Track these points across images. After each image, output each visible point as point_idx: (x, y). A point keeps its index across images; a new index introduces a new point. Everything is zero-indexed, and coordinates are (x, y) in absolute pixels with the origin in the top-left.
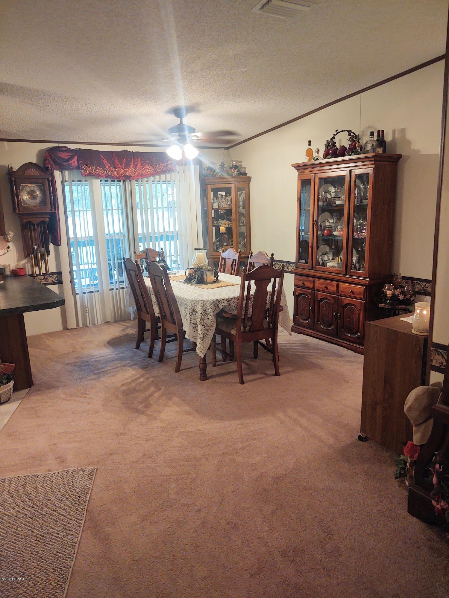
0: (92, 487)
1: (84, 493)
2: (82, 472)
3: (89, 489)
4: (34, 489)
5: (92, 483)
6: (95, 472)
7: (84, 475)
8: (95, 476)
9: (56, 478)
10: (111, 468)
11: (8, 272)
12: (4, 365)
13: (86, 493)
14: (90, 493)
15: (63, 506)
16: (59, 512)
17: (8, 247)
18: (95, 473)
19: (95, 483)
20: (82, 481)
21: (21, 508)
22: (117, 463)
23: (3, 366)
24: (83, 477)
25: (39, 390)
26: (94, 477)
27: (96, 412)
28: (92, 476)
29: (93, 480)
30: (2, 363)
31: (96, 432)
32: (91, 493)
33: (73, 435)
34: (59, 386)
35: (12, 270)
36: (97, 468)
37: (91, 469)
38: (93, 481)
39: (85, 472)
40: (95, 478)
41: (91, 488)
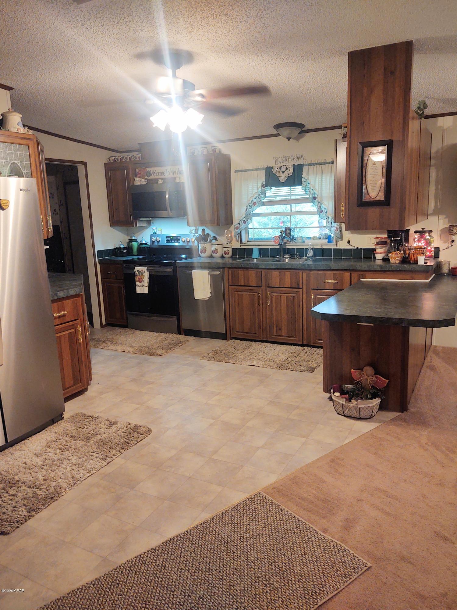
0: (341, 591)
1: (323, 591)
2: (349, 560)
3: (334, 591)
4: (291, 543)
5: (346, 584)
6: (363, 571)
7: (347, 565)
8: (358, 577)
9: (320, 546)
10: (385, 580)
11: (445, 270)
12: (376, 377)
13: (326, 593)
14: (330, 597)
15: (294, 588)
16: (283, 593)
17: (453, 241)
18: (360, 573)
19: (350, 586)
20: (339, 572)
21: (262, 557)
22: (399, 579)
23: (374, 378)
24: (345, 567)
25: (405, 421)
26: (355, 577)
27: (441, 484)
28: (354, 574)
29: (351, 580)
30: (374, 374)
31: (415, 513)
32: (332, 597)
33: (389, 500)
34: (431, 426)
35: (452, 268)
36: (371, 567)
37: (361, 563)
38: (349, 582)
39: (352, 561)
40: (356, 579)
41: (339, 590)
